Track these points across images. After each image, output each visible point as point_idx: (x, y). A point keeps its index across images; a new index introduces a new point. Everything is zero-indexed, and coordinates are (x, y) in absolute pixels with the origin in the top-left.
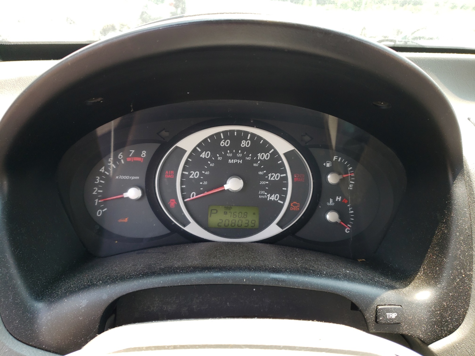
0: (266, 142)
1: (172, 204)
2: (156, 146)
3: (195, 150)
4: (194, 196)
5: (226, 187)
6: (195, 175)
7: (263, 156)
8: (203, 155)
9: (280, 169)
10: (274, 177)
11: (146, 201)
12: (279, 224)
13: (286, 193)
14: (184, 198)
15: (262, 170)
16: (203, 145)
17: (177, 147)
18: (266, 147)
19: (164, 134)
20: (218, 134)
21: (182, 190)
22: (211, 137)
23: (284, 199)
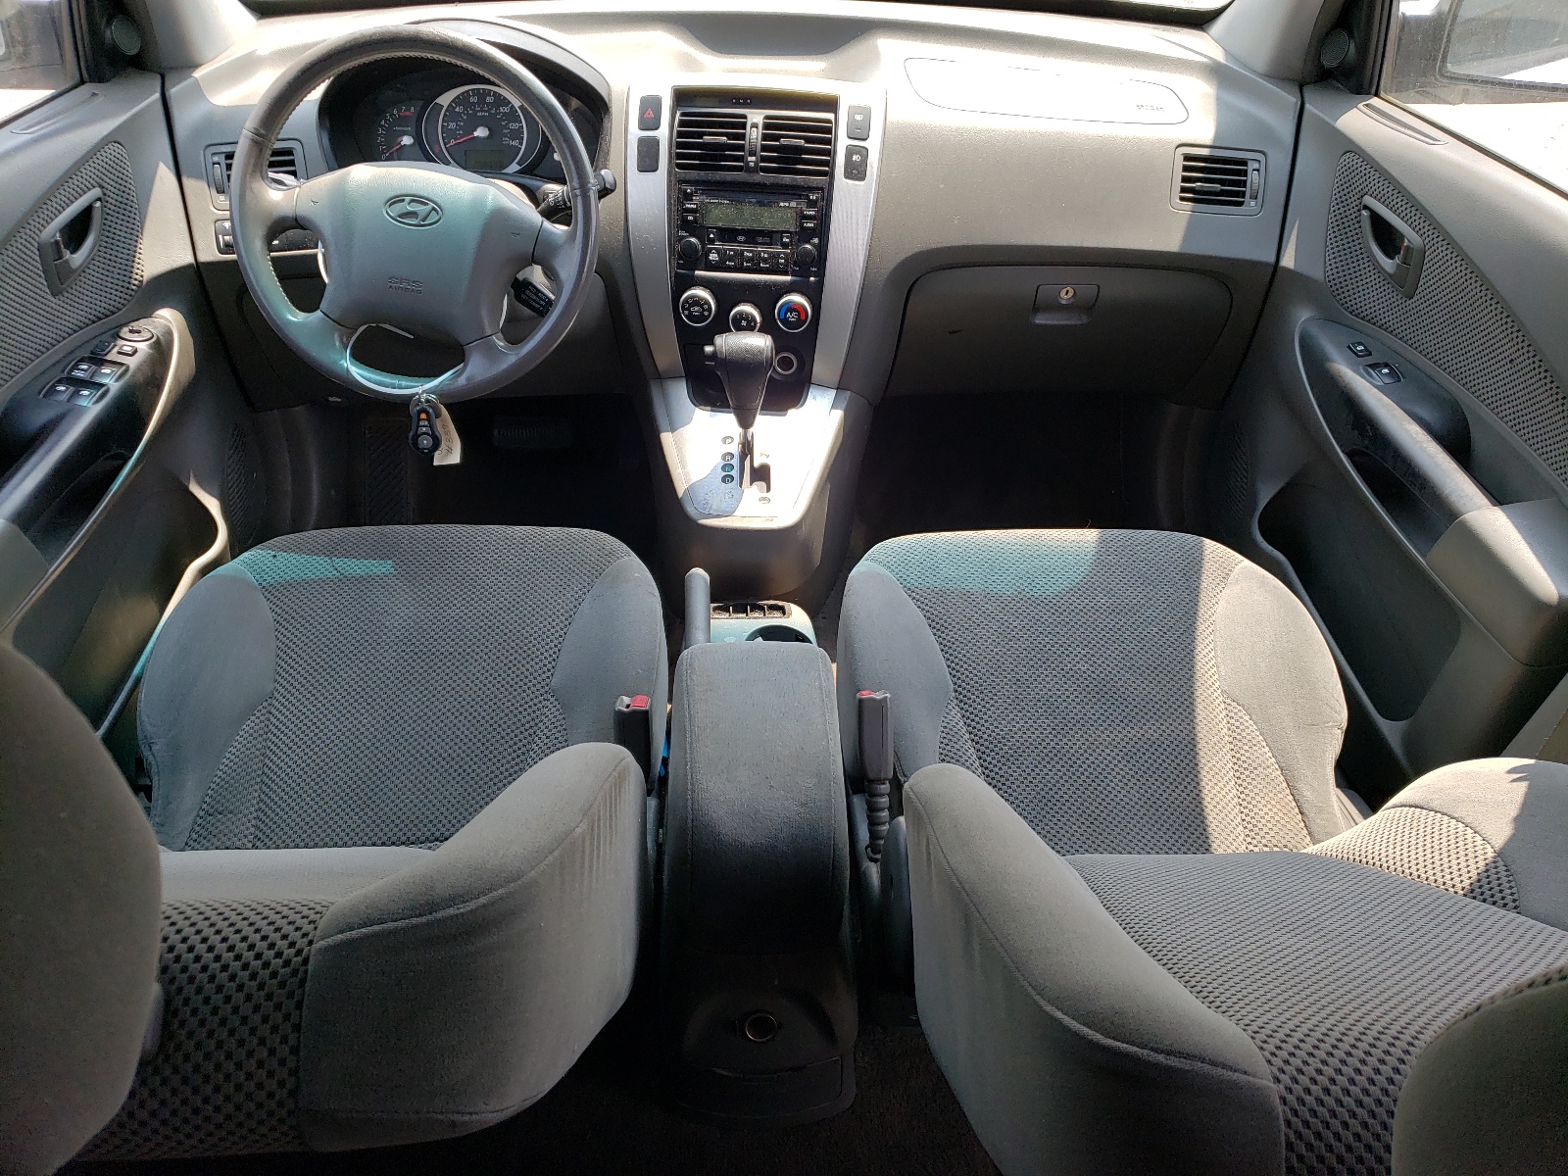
0: (505, 98)
1: (437, 150)
2: (421, 103)
3: (450, 105)
4: (453, 142)
5: (476, 134)
6: (452, 125)
7: (506, 110)
8: (457, 110)
9: (518, 120)
10: (514, 126)
11: (417, 147)
12: (519, 163)
13: (522, 138)
14: (445, 145)
15: (504, 121)
16: (457, 100)
17: (436, 103)
18: (506, 102)
19: (426, 93)
20: (467, 92)
21: (443, 138)
22: (462, 94)
23: (521, 144)
